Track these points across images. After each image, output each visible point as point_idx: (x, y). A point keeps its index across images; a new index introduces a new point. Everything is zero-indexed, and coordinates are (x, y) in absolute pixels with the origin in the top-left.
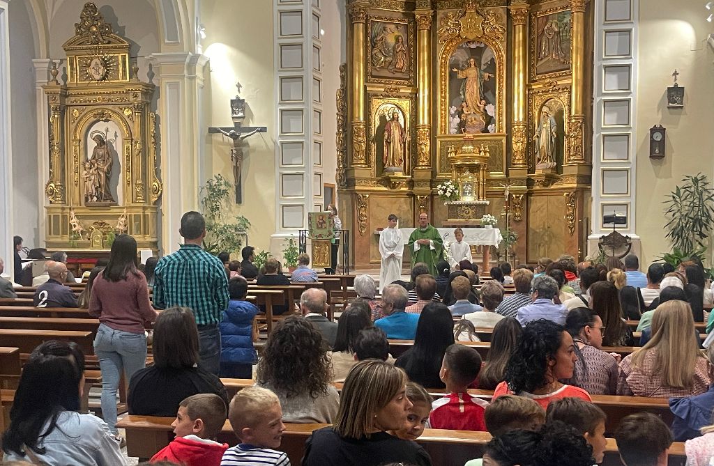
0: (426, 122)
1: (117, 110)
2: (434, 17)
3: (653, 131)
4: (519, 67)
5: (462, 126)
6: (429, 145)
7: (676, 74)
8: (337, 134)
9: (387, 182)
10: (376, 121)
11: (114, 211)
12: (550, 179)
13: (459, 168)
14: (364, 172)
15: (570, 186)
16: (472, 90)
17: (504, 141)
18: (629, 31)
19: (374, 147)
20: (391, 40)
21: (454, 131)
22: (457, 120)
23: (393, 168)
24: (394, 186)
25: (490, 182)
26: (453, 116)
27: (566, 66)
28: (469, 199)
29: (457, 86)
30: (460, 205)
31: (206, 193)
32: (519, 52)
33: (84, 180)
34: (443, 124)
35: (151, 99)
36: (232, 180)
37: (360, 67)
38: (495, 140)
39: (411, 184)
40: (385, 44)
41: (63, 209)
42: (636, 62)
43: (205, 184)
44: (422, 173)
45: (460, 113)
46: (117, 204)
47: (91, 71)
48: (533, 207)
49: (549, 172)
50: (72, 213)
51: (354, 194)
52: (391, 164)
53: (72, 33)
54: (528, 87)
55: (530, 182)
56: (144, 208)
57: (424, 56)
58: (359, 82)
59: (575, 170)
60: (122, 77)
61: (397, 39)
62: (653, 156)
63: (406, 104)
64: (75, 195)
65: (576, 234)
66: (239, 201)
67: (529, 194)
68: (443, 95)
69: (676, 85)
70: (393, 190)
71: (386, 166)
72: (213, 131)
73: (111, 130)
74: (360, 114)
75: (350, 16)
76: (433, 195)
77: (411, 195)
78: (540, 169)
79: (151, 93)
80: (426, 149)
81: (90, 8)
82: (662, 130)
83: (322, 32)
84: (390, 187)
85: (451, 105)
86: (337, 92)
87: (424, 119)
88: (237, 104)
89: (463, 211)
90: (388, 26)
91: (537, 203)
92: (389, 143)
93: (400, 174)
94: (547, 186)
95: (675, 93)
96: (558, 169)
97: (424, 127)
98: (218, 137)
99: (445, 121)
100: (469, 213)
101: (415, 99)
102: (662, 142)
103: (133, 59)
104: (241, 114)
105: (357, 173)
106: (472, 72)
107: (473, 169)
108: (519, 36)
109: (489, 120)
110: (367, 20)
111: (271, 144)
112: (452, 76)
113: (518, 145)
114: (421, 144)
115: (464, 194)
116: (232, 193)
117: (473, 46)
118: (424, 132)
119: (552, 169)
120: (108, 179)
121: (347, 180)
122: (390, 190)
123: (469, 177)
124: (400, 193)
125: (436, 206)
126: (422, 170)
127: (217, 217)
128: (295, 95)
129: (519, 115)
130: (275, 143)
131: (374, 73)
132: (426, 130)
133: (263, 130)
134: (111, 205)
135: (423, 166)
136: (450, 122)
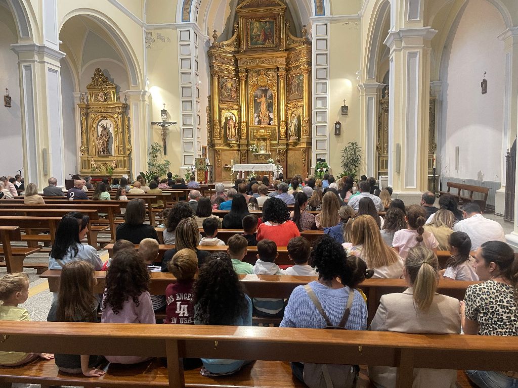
1: (111, 115)
2: (247, 76)
3: (336, 124)
4: (282, 97)
5: (260, 122)
6: (246, 129)
7: (345, 101)
8: (207, 125)
9: (229, 145)
10: (223, 120)
11: (110, 158)
12: (296, 144)
13: (258, 139)
14: (218, 141)
15: (304, 146)
16: (264, 107)
17: (277, 128)
18: (326, 83)
19: (223, 130)
20: (229, 85)
21: (256, 124)
22: (257, 119)
23: (231, 139)
24: (231, 147)
25: (271, 145)
26: (256, 118)
27: (301, 97)
28: (262, 152)
29: (257, 105)
30: (259, 155)
31: (151, 150)
32: (282, 91)
33: (97, 145)
34: (252, 121)
35: (126, 110)
36: (162, 144)
37: (216, 97)
38: (273, 128)
39: (239, 146)
40: (227, 87)
41: (88, 157)
42: (328, 95)
43: (150, 146)
44: (243, 141)
45: (258, 116)
46: (111, 155)
47: (99, 98)
48: (289, 155)
49: (295, 141)
50: (92, 159)
51: (215, 150)
52: (230, 137)
53: (90, 81)
54: (286, 106)
55: (287, 145)
56: (124, 157)
57: (243, 92)
58: (216, 103)
59: (305, 140)
60: (113, 100)
61: (232, 85)
62: (336, 134)
63: (236, 113)
64: (93, 151)
65: (306, 166)
66: (165, 153)
67: (287, 150)
68: (252, 109)
69: (345, 105)
70: (231, 149)
71: (228, 139)
72: (153, 123)
73: (109, 123)
74: (217, 116)
75: (212, 75)
76: (248, 151)
77: (239, 150)
78: (292, 140)
79: (126, 107)
80: (245, 132)
81: (98, 70)
82: (339, 124)
83: (200, 82)
85: (255, 113)
86: (207, 107)
87: (244, 119)
88: (164, 112)
89: (260, 157)
90: (228, 80)
91: (291, 153)
92: (229, 129)
93: (234, 142)
94: (294, 147)
95: (345, 109)
96: (299, 140)
98: (156, 126)
99: (252, 119)
100: (263, 158)
101: (240, 110)
102: (340, 128)
103: (118, 93)
104: (165, 117)
105: (216, 142)
106: (263, 99)
107: (264, 139)
108: (282, 85)
109: (271, 119)
110: (219, 77)
111: (179, 129)
112: (255, 101)
113: (283, 130)
114: (243, 130)
115: (261, 150)
116: (162, 150)
117: (264, 89)
119: (296, 140)
120: (107, 144)
121: (212, 144)
123: (263, 143)
124: (235, 150)
125: (249, 155)
127: (156, 160)
128: (188, 108)
129: (283, 117)
130: (181, 129)
131: (223, 99)
132: (245, 123)
133: (175, 123)
134: (109, 155)
135: (243, 138)
136: (254, 120)
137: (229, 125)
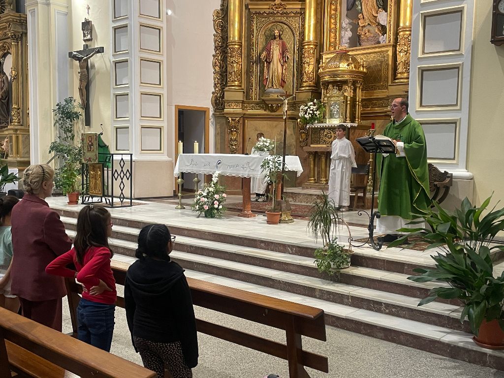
0: (311, 39)
5: (357, 40)
6: (313, 62)
8: (213, 56)
14: (234, 94)
17: (390, 53)
22: (349, 34)
23: (272, 90)
30: (323, 129)
34: (333, 40)
38: (381, 53)
44: (304, 95)
45: (355, 25)
51: (224, 117)
52: (270, 85)
62: (495, 40)
63: (294, 21)
70: (273, 113)
71: (266, 89)
74: (235, 33)
80: (310, 68)
84: (269, 110)
86: (214, 12)
87: (309, 35)
89: (326, 135)
97: (309, 43)
99: (336, 35)
100: (331, 137)
101: (303, 14)
104: (89, 37)
105: (228, 96)
107: (340, 86)
118: (309, 49)
121: (219, 103)
122: (269, 113)
123: (336, 96)
126: (305, 91)
130: (111, 63)
132: (311, 46)
135: (307, 86)
136: (341, 37)
137: (269, 54)
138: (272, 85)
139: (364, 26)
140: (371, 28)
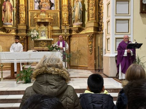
0: (23, 4)
6: (25, 13)
9: (4, 29)
12: (80, 29)
13: (39, 24)
15: (91, 32)
17: (59, 14)
22: (38, 4)
23: (7, 23)
24: (8, 32)
25: (53, 31)
28: (44, 38)
30: (40, 41)
34: (31, 6)
38: (55, 13)
39: (17, 31)
44: (22, 27)
45: (39, 1)
48: (72, 42)
49: (79, 26)
52: (6, 21)
55: (70, 31)
65: (93, 54)
70: (8, 34)
71: (4, 22)
77: (17, 36)
87: (22, 2)
89: (41, 44)
91: (74, 40)
92: (5, 11)
93: (11, 26)
94: (78, 33)
96: (83, 25)
99: (32, 4)
100: (44, 44)
109: (52, 5)
114: (21, 13)
122: (6, 33)
123: (43, 28)
126: (22, 25)
129: (65, 2)
132: (23, 7)
135: (22, 23)
137: (5, 7)
138: (7, 21)
139: (43, 2)
140: (46, 3)
